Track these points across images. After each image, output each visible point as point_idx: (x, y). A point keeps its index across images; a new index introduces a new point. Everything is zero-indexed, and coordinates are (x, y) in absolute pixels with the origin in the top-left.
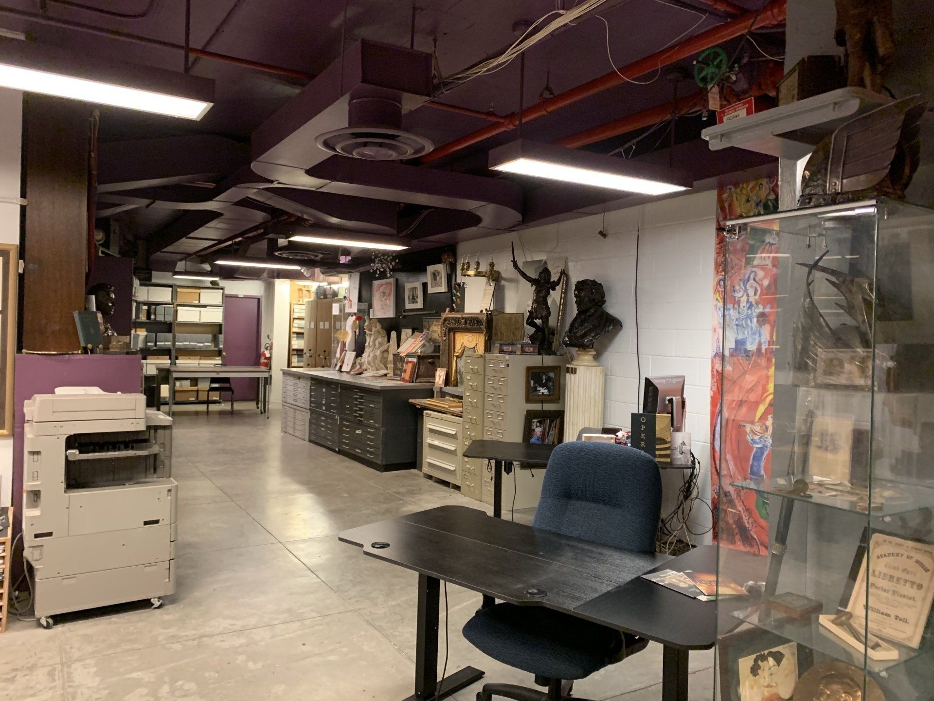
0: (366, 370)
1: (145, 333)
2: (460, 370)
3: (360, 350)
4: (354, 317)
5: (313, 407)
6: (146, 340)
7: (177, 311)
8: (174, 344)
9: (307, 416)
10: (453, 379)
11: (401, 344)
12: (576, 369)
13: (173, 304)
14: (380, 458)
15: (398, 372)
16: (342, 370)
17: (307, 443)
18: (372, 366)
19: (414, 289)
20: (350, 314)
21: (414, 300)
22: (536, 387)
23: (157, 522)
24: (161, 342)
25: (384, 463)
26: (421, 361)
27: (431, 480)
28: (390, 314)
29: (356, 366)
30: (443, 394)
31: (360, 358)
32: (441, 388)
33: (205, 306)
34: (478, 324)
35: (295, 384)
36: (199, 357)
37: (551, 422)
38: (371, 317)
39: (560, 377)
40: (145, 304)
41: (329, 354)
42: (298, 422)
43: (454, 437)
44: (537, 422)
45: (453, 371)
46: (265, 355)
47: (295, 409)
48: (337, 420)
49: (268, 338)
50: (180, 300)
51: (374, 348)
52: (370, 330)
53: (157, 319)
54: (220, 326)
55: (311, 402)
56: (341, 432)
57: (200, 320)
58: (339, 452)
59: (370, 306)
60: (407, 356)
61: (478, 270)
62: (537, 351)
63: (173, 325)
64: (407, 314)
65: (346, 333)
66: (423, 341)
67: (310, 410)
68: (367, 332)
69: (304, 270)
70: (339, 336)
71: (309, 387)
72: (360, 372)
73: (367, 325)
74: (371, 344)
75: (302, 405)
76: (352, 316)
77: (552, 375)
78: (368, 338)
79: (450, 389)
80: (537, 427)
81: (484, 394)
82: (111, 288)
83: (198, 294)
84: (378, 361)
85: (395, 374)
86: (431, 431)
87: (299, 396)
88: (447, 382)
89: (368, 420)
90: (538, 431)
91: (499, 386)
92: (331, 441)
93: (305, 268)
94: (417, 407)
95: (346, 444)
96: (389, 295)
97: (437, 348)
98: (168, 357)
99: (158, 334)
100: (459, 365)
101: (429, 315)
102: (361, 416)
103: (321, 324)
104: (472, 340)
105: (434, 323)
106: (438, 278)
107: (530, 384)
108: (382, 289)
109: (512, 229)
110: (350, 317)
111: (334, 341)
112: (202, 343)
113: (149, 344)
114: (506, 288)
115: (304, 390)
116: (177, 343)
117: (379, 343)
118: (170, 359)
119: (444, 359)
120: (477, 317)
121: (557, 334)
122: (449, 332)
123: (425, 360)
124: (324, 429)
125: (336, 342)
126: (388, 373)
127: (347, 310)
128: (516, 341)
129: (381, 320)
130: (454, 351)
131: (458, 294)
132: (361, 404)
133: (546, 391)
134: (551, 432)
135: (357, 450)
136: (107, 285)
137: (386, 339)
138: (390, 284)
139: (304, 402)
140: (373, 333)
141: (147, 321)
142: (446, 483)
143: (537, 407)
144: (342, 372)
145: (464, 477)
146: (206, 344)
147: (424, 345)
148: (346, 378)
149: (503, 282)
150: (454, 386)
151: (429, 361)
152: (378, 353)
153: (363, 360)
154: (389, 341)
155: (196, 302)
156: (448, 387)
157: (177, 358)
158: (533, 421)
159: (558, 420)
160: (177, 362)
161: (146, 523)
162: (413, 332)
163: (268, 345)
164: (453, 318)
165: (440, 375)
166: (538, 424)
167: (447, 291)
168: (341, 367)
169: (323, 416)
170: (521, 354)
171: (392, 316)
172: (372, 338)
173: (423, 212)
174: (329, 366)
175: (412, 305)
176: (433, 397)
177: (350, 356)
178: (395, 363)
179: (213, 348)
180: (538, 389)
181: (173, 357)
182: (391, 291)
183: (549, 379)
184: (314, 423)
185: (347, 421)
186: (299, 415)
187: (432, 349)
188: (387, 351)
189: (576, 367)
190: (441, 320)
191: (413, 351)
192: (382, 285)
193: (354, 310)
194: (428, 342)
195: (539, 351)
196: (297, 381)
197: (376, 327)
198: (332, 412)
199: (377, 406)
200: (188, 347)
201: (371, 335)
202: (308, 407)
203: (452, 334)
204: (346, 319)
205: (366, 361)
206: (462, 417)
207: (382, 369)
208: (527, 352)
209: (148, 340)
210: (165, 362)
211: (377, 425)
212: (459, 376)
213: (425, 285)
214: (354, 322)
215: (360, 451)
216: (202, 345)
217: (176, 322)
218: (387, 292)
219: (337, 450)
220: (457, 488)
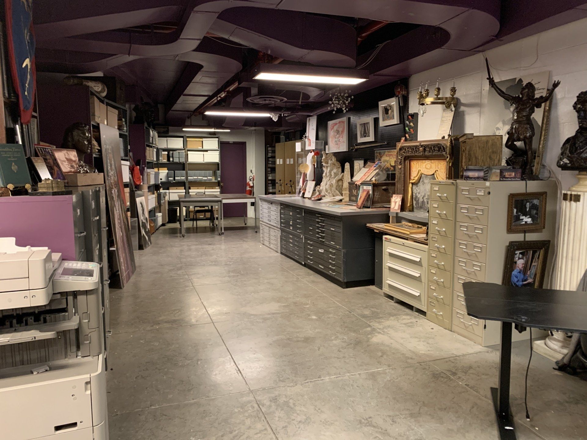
0: (324, 196)
1: (167, 171)
2: (416, 197)
3: (318, 180)
4: (313, 153)
5: (283, 226)
6: (168, 176)
7: (188, 154)
8: (187, 179)
9: (279, 233)
10: (409, 205)
11: (355, 173)
12: (579, 196)
13: (184, 150)
14: (342, 275)
15: (354, 198)
16: (305, 196)
17: (279, 254)
18: (329, 193)
19: (365, 125)
20: (310, 151)
21: (365, 134)
22: (519, 216)
23: (75, 424)
24: (178, 177)
25: (346, 281)
26: (376, 188)
27: (393, 300)
28: (343, 148)
29: (316, 193)
30: (399, 220)
31: (318, 186)
32: (397, 213)
33: (207, 151)
34: (439, 151)
35: (269, 208)
36: (204, 187)
37: (534, 253)
38: (327, 152)
39: (546, 204)
40: (164, 150)
41: (294, 183)
42: (272, 238)
43: (418, 264)
44: (520, 253)
45: (409, 197)
46: (249, 185)
47: (270, 228)
48: (302, 239)
49: (251, 172)
50: (189, 147)
51: (330, 177)
52: (327, 163)
53: (174, 161)
54: (218, 164)
55: (281, 223)
56: (306, 249)
57: (204, 161)
58: (305, 265)
59: (326, 143)
60: (362, 184)
61: (439, 97)
62: (519, 175)
63: (185, 165)
64: (358, 147)
65: (307, 166)
66: (377, 171)
67: (281, 229)
68: (324, 164)
69: (273, 116)
70: (302, 169)
71: (279, 211)
72: (320, 198)
73: (324, 159)
74: (328, 174)
75: (275, 225)
76: (311, 152)
77: (536, 202)
78: (324, 169)
79: (406, 214)
80: (519, 259)
81: (455, 224)
82: (85, 126)
83: (201, 142)
84: (334, 189)
85: (350, 200)
86: (391, 255)
87: (272, 217)
88: (403, 208)
89: (330, 241)
90: (520, 263)
91: (476, 215)
92: (298, 256)
93: (273, 114)
94: (375, 231)
95: (311, 260)
96: (343, 132)
97: (391, 176)
98: (183, 187)
99: (176, 171)
100: (415, 191)
101: (381, 146)
102: (323, 237)
103: (288, 160)
104: (431, 167)
105: (386, 153)
106: (390, 111)
107: (513, 212)
108: (335, 128)
109: (477, 49)
110: (310, 153)
111: (297, 173)
112: (206, 177)
113: (170, 179)
114: (465, 113)
115: (276, 213)
116: (189, 178)
117: (335, 173)
118: (185, 189)
119: (399, 186)
120: (439, 144)
121: (539, 156)
122: (405, 160)
123: (380, 187)
124: (292, 245)
125: (299, 173)
126: (343, 199)
127: (307, 148)
128: (493, 165)
129: (335, 154)
130: (410, 178)
131: (412, 124)
132: (323, 227)
133: (529, 220)
134: (533, 264)
135: (320, 266)
136: (82, 124)
137: (340, 170)
138: (343, 122)
139: (276, 222)
140: (329, 165)
141: (168, 162)
142: (410, 307)
143: (518, 237)
144: (305, 198)
145: (429, 303)
146: (209, 178)
147: (377, 174)
148: (309, 204)
149: (462, 108)
150: (410, 211)
151: (383, 188)
152: (334, 182)
153: (321, 188)
154: (343, 171)
155: (200, 148)
156: (404, 212)
157: (190, 188)
158: (516, 252)
159: (542, 252)
160: (190, 191)
161: (58, 428)
162: (365, 163)
163: (251, 177)
164: (409, 147)
165: (396, 202)
166: (521, 256)
167: (399, 123)
168: (304, 194)
169: (291, 235)
170: (500, 180)
171: (345, 150)
172: (329, 169)
173: (378, 46)
174: (295, 193)
175: (364, 138)
176: (389, 222)
177: (311, 185)
178: (350, 190)
179: (214, 180)
180: (521, 218)
181: (187, 187)
182: (343, 129)
183: (534, 207)
184: (284, 239)
185: (311, 241)
186: (273, 233)
187: (385, 178)
188: (341, 180)
189: (579, 193)
190: (395, 150)
191: (368, 179)
192: (336, 124)
193: (313, 147)
194: (382, 171)
195: (522, 177)
196: (270, 206)
197: (331, 160)
198: (299, 232)
199: (337, 229)
200: (197, 180)
201: (327, 167)
202: (279, 226)
203: (407, 162)
204: (306, 155)
205: (324, 189)
206: (427, 245)
207: (337, 195)
208: (508, 178)
209: (169, 176)
210: (182, 191)
211: (338, 247)
212: (414, 202)
213: (376, 120)
214: (313, 157)
215: (323, 268)
216: (206, 178)
217: (188, 162)
218: (341, 129)
219: (303, 263)
220: (423, 313)
